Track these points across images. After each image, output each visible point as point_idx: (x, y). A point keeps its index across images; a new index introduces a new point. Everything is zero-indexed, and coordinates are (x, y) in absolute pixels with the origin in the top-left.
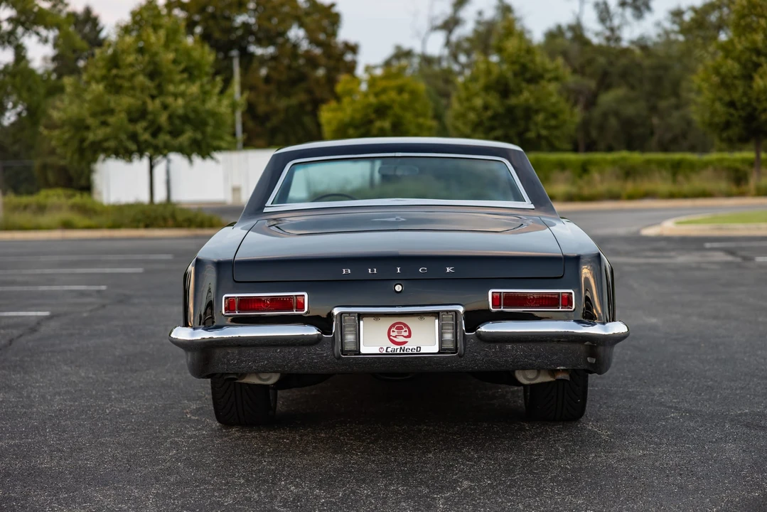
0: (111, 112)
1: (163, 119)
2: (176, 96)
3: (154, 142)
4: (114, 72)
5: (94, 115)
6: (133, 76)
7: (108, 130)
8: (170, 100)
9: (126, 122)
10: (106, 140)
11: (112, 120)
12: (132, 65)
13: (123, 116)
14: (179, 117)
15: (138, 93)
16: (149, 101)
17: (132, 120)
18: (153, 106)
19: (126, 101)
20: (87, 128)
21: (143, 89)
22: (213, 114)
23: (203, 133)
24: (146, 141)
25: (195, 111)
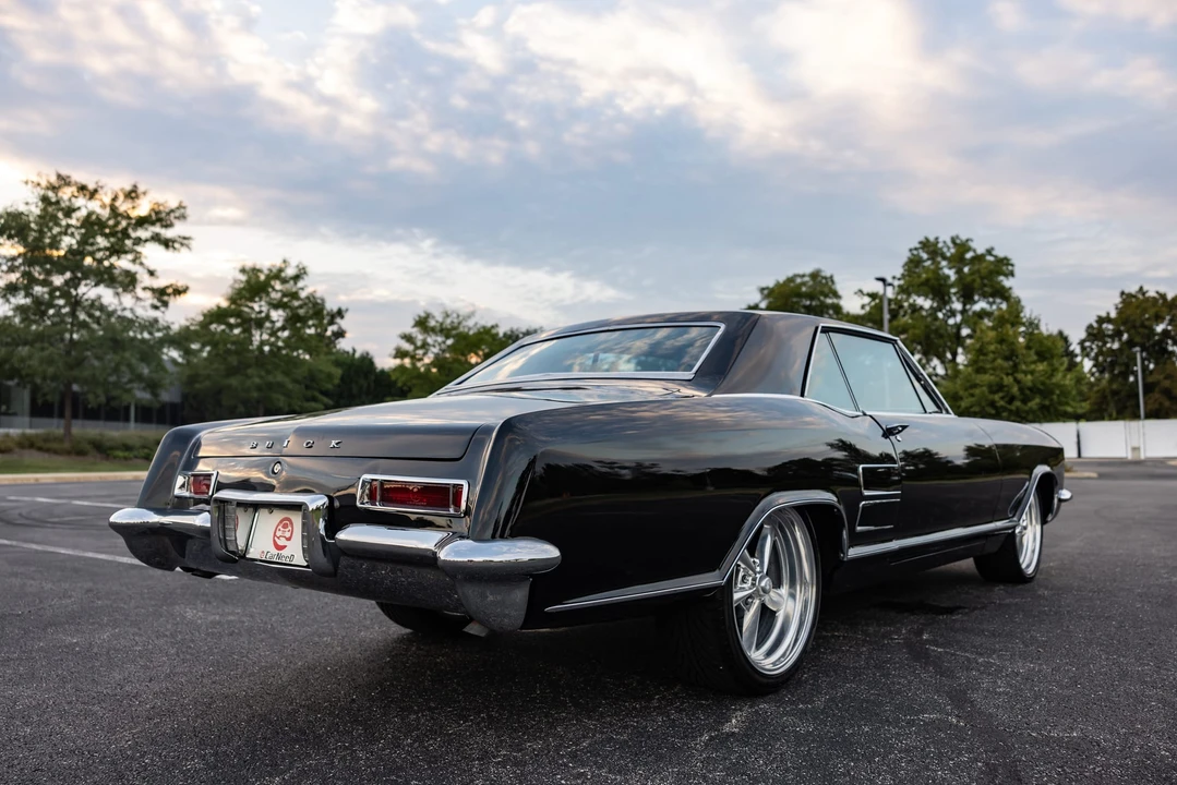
0: (975, 386)
1: (1015, 390)
2: (1025, 373)
3: (1009, 406)
4: (981, 357)
5: (966, 390)
6: (994, 360)
7: (973, 399)
8: (1020, 376)
9: (987, 393)
10: (971, 407)
11: (977, 391)
12: (993, 352)
13: (985, 389)
14: (1030, 389)
15: (998, 372)
16: (1005, 377)
17: (992, 392)
18: (1008, 380)
19: (987, 378)
20: (961, 398)
21: (1002, 368)
22: (1058, 386)
23: (1051, 400)
24: (1002, 407)
25: (1043, 383)
